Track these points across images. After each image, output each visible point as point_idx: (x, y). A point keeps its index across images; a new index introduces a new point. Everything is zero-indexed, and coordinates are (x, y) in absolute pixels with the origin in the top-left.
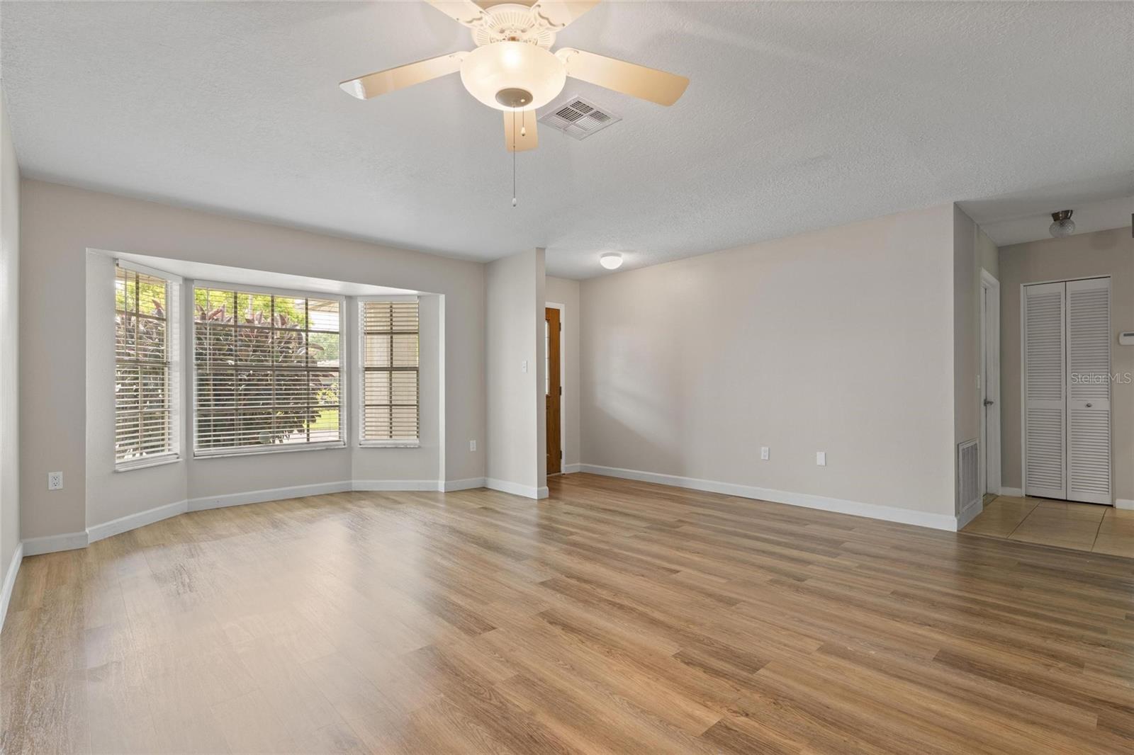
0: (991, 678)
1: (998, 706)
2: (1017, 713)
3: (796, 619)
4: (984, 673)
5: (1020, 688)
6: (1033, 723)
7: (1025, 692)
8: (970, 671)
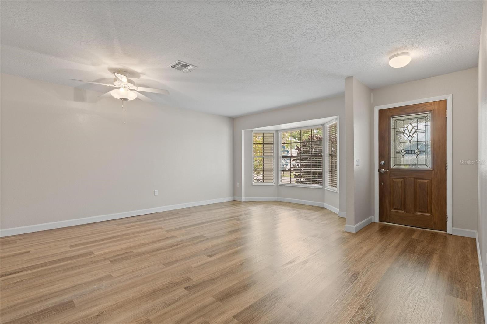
0: (42, 311)
1: (31, 302)
2: (22, 305)
3: (139, 276)
4: (48, 311)
5: (27, 316)
6: (15, 306)
7: (25, 316)
8: (54, 307)
